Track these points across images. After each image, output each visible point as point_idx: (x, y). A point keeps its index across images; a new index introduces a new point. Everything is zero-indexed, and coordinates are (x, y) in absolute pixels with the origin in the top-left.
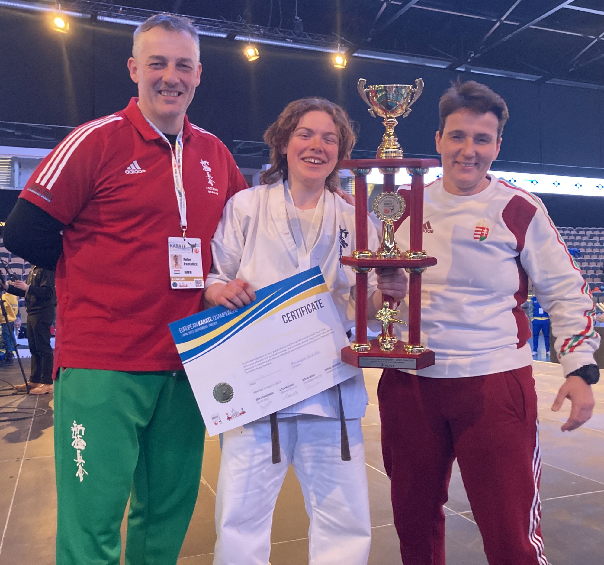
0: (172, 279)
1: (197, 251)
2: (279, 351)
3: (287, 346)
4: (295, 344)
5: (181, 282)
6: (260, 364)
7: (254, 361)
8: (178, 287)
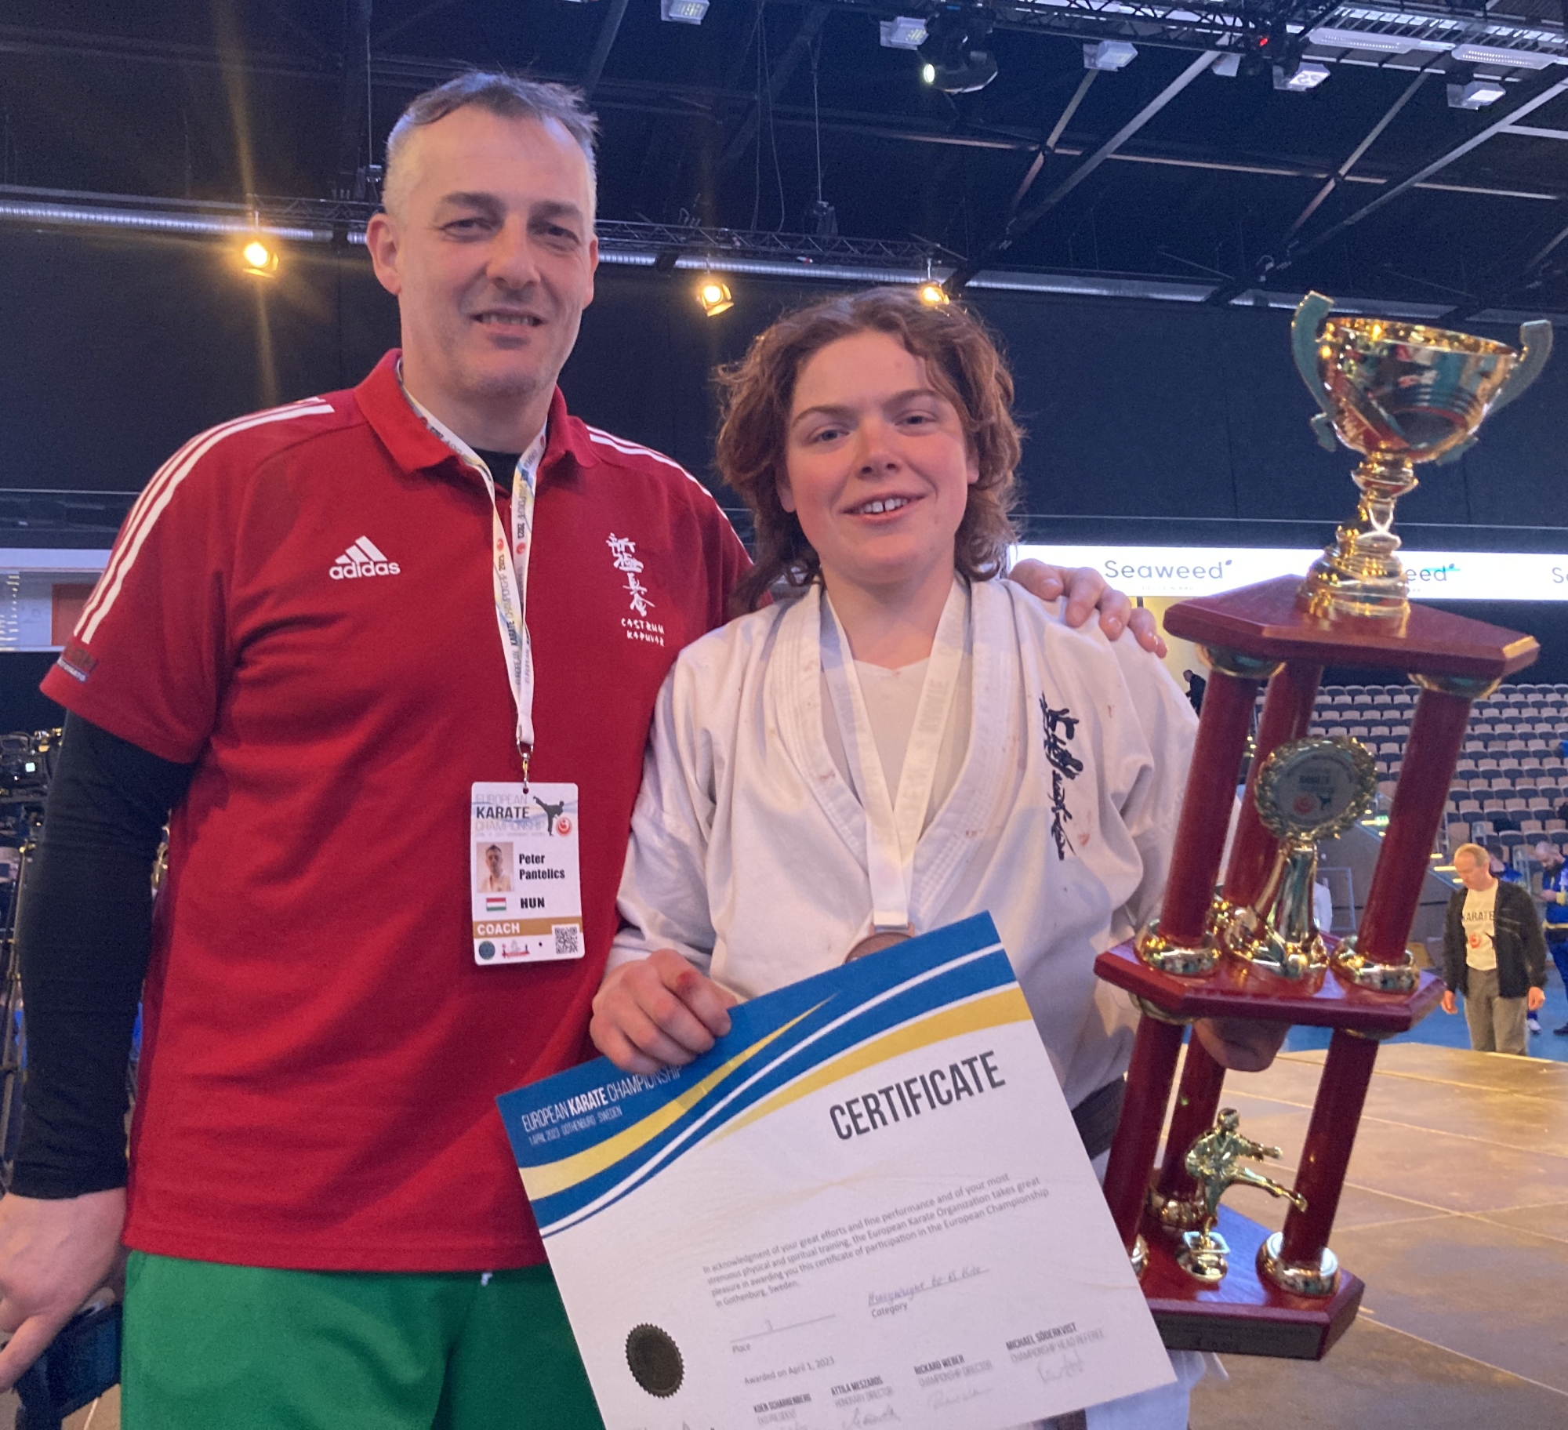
0: (478, 929)
1: (564, 827)
2: (822, 1243)
3: (851, 1229)
4: (883, 1225)
5: (508, 941)
6: (758, 1281)
7: (740, 1267)
8: (497, 959)
